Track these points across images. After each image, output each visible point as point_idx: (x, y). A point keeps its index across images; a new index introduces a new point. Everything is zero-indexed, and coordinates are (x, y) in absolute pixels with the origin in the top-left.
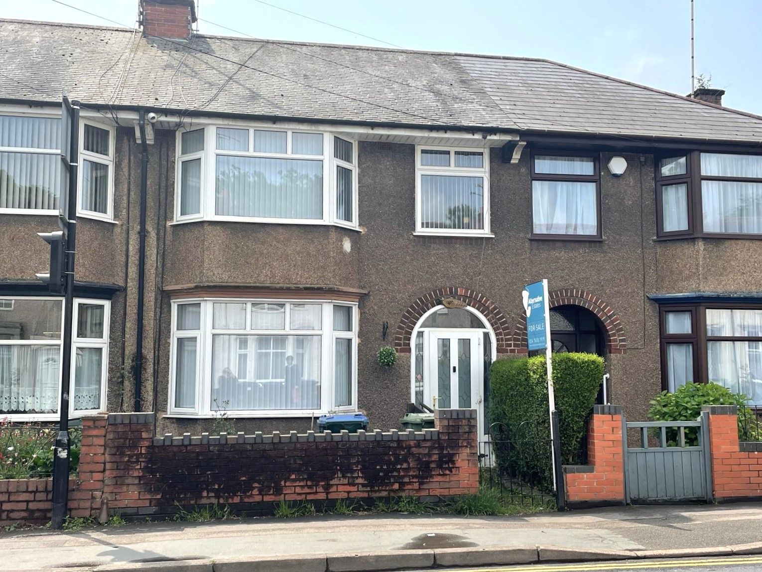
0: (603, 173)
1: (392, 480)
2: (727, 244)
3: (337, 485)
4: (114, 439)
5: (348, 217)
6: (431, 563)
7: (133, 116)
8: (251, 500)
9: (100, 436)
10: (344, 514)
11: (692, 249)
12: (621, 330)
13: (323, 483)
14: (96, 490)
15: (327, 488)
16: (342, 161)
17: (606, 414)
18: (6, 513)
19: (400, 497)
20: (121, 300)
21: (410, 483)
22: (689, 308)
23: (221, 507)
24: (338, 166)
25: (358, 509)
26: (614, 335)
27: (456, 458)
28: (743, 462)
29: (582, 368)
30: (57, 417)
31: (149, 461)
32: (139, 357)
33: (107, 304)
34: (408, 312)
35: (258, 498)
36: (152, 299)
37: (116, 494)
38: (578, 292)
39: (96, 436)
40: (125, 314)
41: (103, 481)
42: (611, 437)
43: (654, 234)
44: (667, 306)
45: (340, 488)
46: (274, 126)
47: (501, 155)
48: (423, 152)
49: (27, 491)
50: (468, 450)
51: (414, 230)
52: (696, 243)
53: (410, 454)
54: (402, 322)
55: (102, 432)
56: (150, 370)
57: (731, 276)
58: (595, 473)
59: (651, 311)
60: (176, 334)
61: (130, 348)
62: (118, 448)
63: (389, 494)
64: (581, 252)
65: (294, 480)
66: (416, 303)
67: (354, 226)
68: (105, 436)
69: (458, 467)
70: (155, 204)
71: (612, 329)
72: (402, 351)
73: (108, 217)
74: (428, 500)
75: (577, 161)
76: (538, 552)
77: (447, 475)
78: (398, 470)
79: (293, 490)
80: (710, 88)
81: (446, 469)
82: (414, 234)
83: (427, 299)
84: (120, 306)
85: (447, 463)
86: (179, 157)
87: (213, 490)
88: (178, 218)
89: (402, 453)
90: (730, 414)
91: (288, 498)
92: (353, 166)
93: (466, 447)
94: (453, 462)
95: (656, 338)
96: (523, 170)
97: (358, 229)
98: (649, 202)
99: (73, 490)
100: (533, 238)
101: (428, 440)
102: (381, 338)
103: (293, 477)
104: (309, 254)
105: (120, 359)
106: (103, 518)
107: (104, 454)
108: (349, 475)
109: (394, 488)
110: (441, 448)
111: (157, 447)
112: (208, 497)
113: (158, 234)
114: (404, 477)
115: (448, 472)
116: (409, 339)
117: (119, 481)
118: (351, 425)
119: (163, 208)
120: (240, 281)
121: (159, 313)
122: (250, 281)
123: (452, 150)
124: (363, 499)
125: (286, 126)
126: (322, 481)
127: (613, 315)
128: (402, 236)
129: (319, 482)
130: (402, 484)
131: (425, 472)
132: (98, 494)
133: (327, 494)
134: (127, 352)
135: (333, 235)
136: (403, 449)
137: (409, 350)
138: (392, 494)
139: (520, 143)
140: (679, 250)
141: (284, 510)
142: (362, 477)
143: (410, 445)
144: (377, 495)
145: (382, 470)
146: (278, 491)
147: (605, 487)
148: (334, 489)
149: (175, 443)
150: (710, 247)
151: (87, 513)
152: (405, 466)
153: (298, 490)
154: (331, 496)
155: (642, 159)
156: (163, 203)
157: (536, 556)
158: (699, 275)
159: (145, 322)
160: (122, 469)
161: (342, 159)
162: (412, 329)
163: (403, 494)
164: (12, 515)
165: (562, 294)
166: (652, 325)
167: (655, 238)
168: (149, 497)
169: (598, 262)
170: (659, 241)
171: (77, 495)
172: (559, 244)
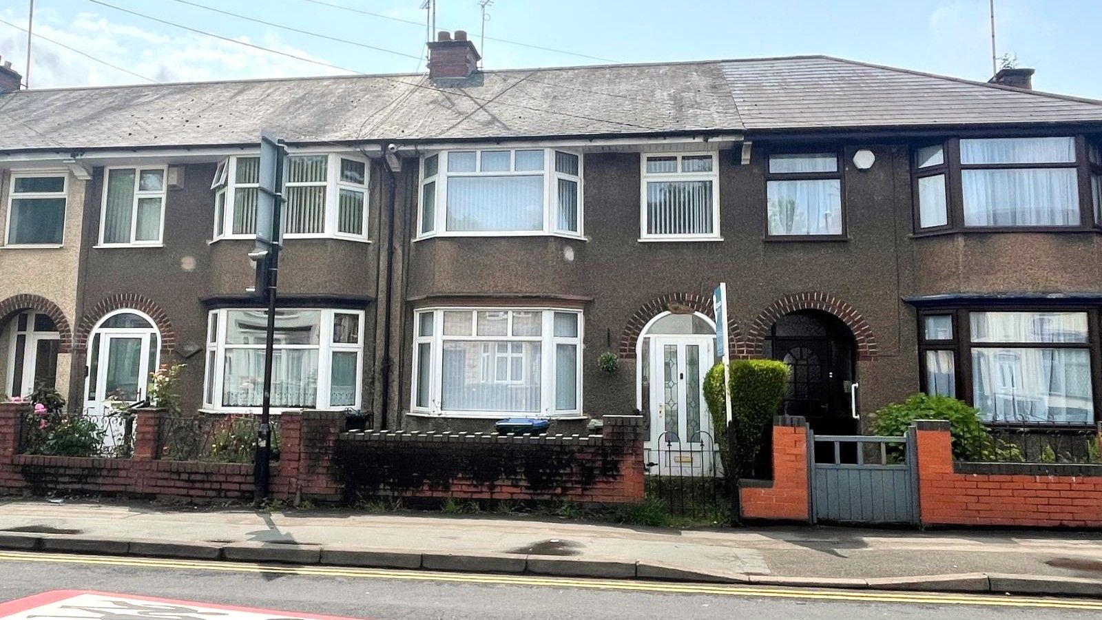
0: (847, 169)
1: (555, 484)
2: (995, 238)
3: (501, 486)
4: (308, 432)
5: (573, 227)
6: (522, 569)
7: (378, 148)
8: (422, 495)
9: (297, 429)
10: (505, 513)
11: (950, 245)
12: (871, 335)
13: (488, 483)
14: (293, 477)
15: (492, 488)
16: (563, 174)
17: (787, 426)
18: (224, 492)
19: (562, 502)
20: (373, 310)
21: (572, 488)
22: (950, 311)
23: (395, 499)
24: (559, 179)
25: (520, 510)
26: (862, 341)
27: (621, 466)
28: (958, 484)
29: (758, 376)
30: (260, 411)
31: (336, 453)
32: (387, 359)
33: (361, 314)
34: (633, 318)
35: (428, 494)
36: (398, 308)
37: (309, 481)
38: (818, 295)
39: (292, 429)
40: (376, 322)
41: (298, 469)
42: (795, 451)
43: (910, 230)
44: (924, 309)
45: (505, 489)
46: (498, 146)
47: (729, 157)
48: (649, 159)
49: (240, 475)
50: (633, 458)
51: (640, 238)
52: (956, 239)
53: (572, 459)
54: (627, 328)
55: (297, 426)
56: (396, 372)
57: (999, 274)
58: (774, 488)
59: (906, 315)
60: (417, 340)
61: (380, 353)
62: (310, 440)
63: (552, 497)
64: (824, 253)
65: (461, 479)
66: (642, 310)
67: (580, 235)
68: (300, 430)
69: (623, 475)
70: (401, 223)
71: (859, 335)
72: (627, 356)
73: (363, 237)
74: (590, 506)
75: (819, 157)
76: (636, 567)
77: (610, 482)
78: (561, 475)
79: (460, 488)
80: (1017, 68)
81: (610, 476)
82: (639, 241)
83: (653, 306)
84: (372, 315)
85: (611, 470)
86: (422, 181)
87: (390, 484)
88: (420, 235)
89: (565, 457)
90: (941, 430)
91: (455, 495)
92: (579, 180)
93: (632, 454)
94: (617, 470)
95: (913, 345)
96: (756, 171)
97: (583, 239)
98: (904, 196)
99: (275, 476)
100: (767, 240)
101: (591, 446)
102: (606, 345)
103: (460, 475)
104: (528, 263)
105: (372, 362)
106: (297, 501)
107: (299, 445)
108: (513, 477)
109: (556, 492)
110: (605, 455)
111: (343, 441)
112: (385, 490)
113: (403, 251)
114: (566, 482)
115: (611, 480)
116: (635, 345)
117: (311, 470)
118: (519, 428)
119: (407, 227)
120: (466, 291)
121: (403, 321)
122: (475, 291)
123: (679, 156)
124: (525, 501)
125: (510, 145)
126: (487, 482)
127: (861, 319)
128: (627, 243)
129: (484, 482)
130: (565, 489)
131: (588, 478)
132: (293, 480)
133: (492, 493)
134: (377, 356)
135: (552, 246)
136: (567, 454)
137: (635, 356)
138: (554, 499)
139: (745, 143)
140: (937, 246)
141: (451, 505)
142: (525, 480)
143: (573, 450)
144: (540, 498)
145: (544, 473)
146: (447, 488)
147: (786, 504)
148: (498, 489)
149: (357, 439)
150: (972, 243)
151: (285, 497)
152: (568, 470)
153: (465, 488)
154: (496, 496)
155: (894, 150)
156: (408, 222)
157: (634, 572)
158: (959, 274)
159: (392, 329)
160: (314, 458)
161: (563, 172)
162: (638, 335)
163: (565, 499)
164: (229, 494)
165: (800, 297)
166: (909, 330)
167: (911, 235)
168: (334, 486)
169: (843, 263)
170: (917, 238)
171: (277, 480)
172: (796, 246)
